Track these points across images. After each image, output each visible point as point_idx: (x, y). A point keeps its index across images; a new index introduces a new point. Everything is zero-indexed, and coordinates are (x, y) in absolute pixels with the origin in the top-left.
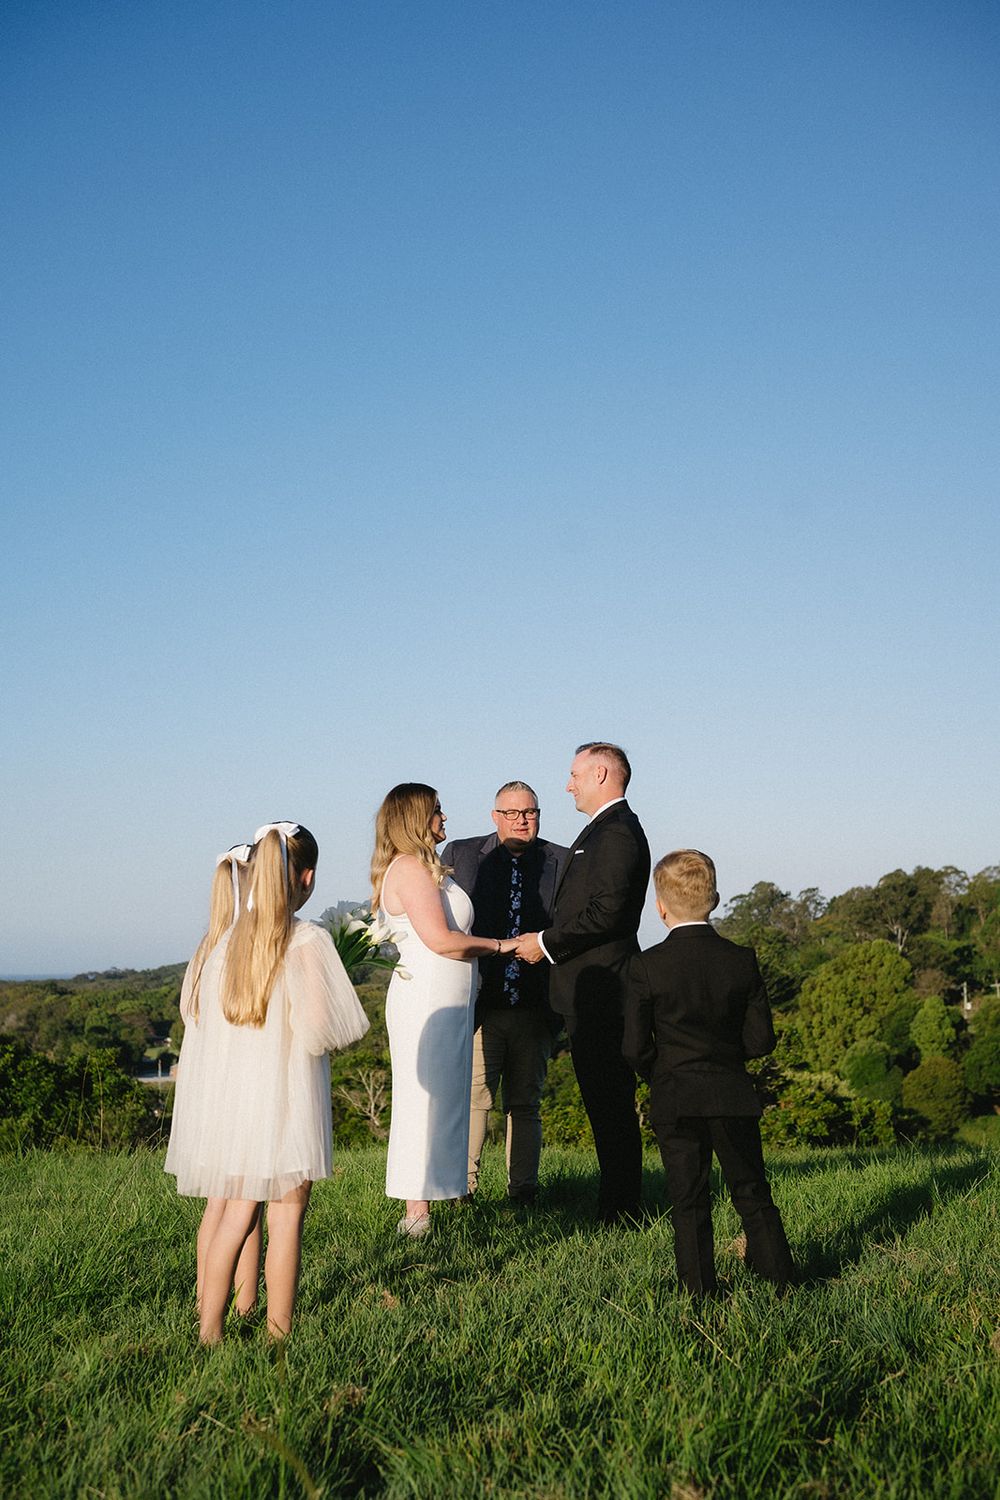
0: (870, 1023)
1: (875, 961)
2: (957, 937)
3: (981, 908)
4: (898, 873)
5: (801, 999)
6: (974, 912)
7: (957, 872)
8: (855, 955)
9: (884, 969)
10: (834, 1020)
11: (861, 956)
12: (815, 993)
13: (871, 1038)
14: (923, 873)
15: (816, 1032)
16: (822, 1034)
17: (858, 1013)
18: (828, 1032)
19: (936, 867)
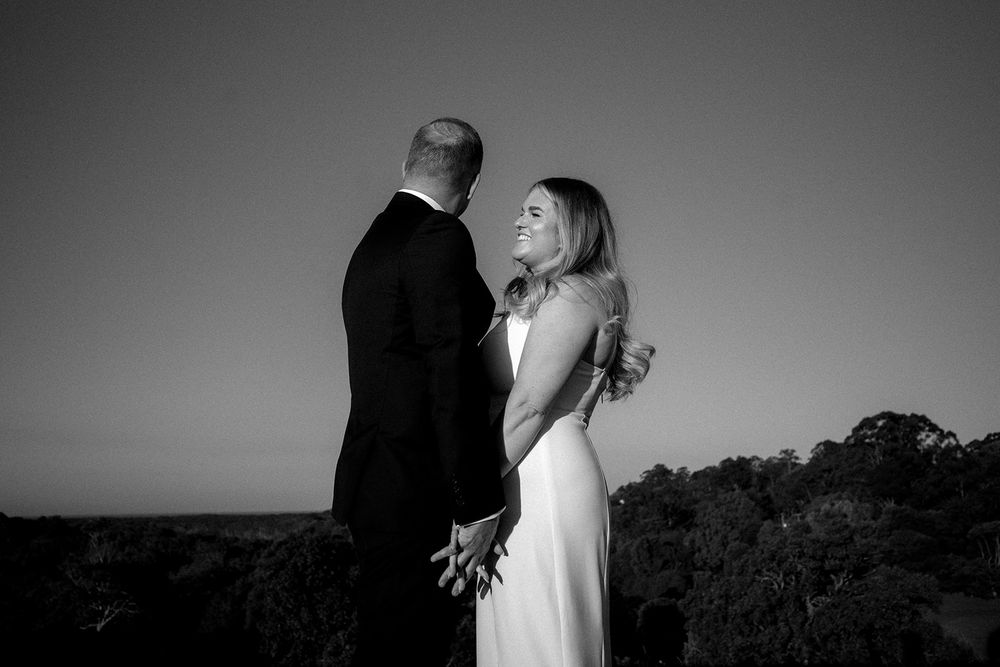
0: (735, 533)
1: (736, 502)
2: (760, 491)
3: (771, 476)
4: (729, 460)
5: (697, 520)
6: (768, 479)
7: (758, 459)
8: (725, 498)
9: (741, 506)
10: (717, 532)
11: (729, 499)
12: (706, 519)
13: (738, 542)
14: (741, 460)
15: (708, 538)
16: (711, 539)
17: (729, 528)
18: (714, 538)
19: (748, 456)
